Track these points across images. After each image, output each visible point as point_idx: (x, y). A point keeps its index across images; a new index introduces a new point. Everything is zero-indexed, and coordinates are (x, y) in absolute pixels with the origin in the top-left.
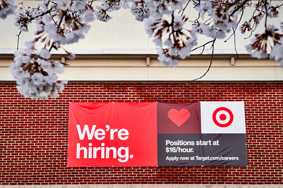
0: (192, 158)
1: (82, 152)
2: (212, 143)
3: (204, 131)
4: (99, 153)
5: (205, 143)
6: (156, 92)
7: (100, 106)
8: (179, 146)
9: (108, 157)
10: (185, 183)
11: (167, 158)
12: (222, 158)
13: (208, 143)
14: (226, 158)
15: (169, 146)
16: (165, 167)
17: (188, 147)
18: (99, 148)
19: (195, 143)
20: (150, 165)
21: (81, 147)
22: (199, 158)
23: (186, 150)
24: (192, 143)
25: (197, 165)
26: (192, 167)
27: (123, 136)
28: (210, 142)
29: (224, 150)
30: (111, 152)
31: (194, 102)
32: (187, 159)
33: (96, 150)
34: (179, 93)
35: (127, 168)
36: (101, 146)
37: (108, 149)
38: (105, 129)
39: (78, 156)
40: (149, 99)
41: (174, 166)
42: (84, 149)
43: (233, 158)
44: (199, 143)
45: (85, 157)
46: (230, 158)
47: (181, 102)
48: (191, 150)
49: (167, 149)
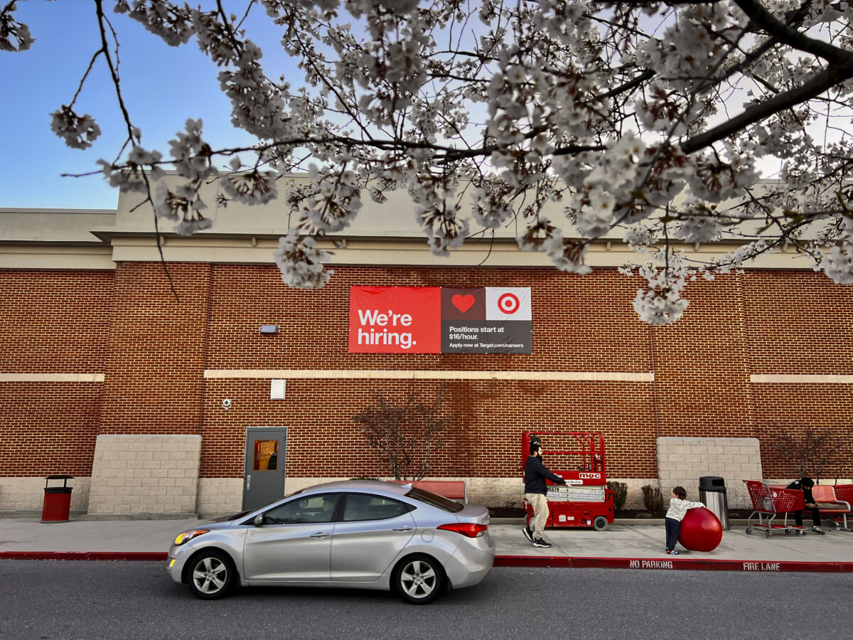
0: (476, 345)
1: (364, 338)
2: (497, 330)
3: (489, 317)
4: (381, 339)
5: (490, 330)
6: (441, 277)
7: (382, 291)
8: (463, 333)
9: (390, 343)
10: (468, 370)
11: (451, 345)
12: (506, 345)
13: (493, 330)
14: (511, 346)
15: (453, 332)
16: (448, 354)
17: (473, 334)
18: (381, 334)
19: (480, 330)
20: (433, 352)
21: (362, 333)
22: (483, 345)
23: (470, 337)
24: (476, 330)
25: (481, 352)
26: (475, 354)
27: (406, 322)
28: (495, 328)
29: (508, 337)
30: (394, 338)
31: (478, 287)
32: (471, 346)
33: (378, 335)
34: (464, 279)
35: (410, 354)
36: (384, 332)
37: (390, 335)
38: (388, 314)
39: (360, 342)
40: (433, 284)
41: (458, 353)
42: (366, 334)
43: (518, 346)
44: (484, 330)
45: (367, 343)
46: (515, 346)
47: (466, 287)
48: (475, 337)
49: (451, 335)
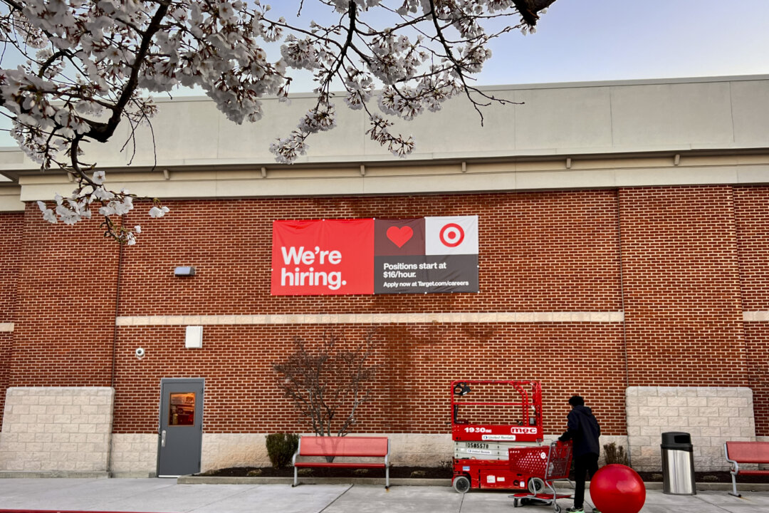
0: (414, 284)
1: (288, 278)
2: (438, 266)
3: (429, 251)
4: (307, 279)
5: (430, 266)
6: (374, 208)
7: (307, 226)
8: (399, 270)
9: (317, 283)
10: (405, 312)
11: (385, 284)
12: (449, 283)
13: (434, 266)
14: (454, 284)
15: (388, 270)
16: (382, 294)
17: (410, 271)
18: (307, 274)
19: (418, 266)
20: (365, 293)
21: (287, 272)
22: (421, 284)
23: (408, 275)
24: (415, 267)
25: (419, 292)
26: (413, 294)
27: (335, 260)
28: (435, 264)
29: (452, 274)
30: (321, 278)
31: (417, 218)
32: (408, 284)
33: (303, 275)
34: (401, 208)
35: (339, 295)
36: (310, 272)
37: (317, 275)
38: (314, 251)
39: (283, 283)
40: (366, 216)
41: (393, 293)
42: (290, 274)
43: (462, 283)
44: (422, 266)
45: (291, 284)
46: (459, 284)
47: (403, 218)
48: (413, 275)
49: (385, 273)
